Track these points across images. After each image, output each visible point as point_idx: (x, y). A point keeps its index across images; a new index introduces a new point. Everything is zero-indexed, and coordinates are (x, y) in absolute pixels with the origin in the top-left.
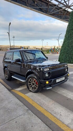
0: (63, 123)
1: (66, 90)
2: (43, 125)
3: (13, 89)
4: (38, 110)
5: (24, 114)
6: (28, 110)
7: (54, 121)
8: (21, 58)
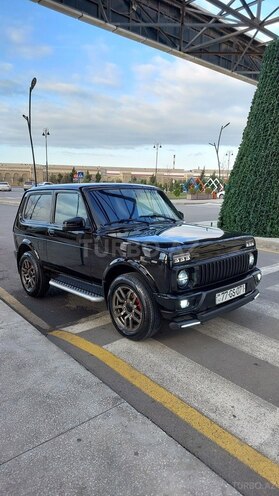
0: (243, 442)
1: (250, 332)
2: (175, 449)
3: (54, 328)
4: (154, 401)
5: (106, 414)
7: (210, 436)
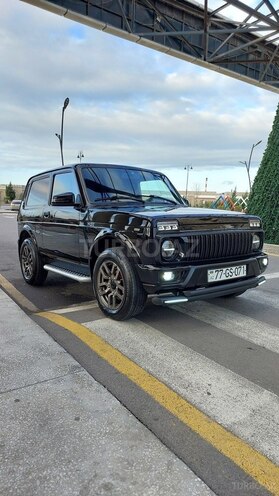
0: (211, 419)
1: (251, 321)
2: (124, 419)
3: (42, 310)
4: (118, 372)
5: (58, 380)
6: (76, 367)
7: (173, 410)
8: (76, 192)
